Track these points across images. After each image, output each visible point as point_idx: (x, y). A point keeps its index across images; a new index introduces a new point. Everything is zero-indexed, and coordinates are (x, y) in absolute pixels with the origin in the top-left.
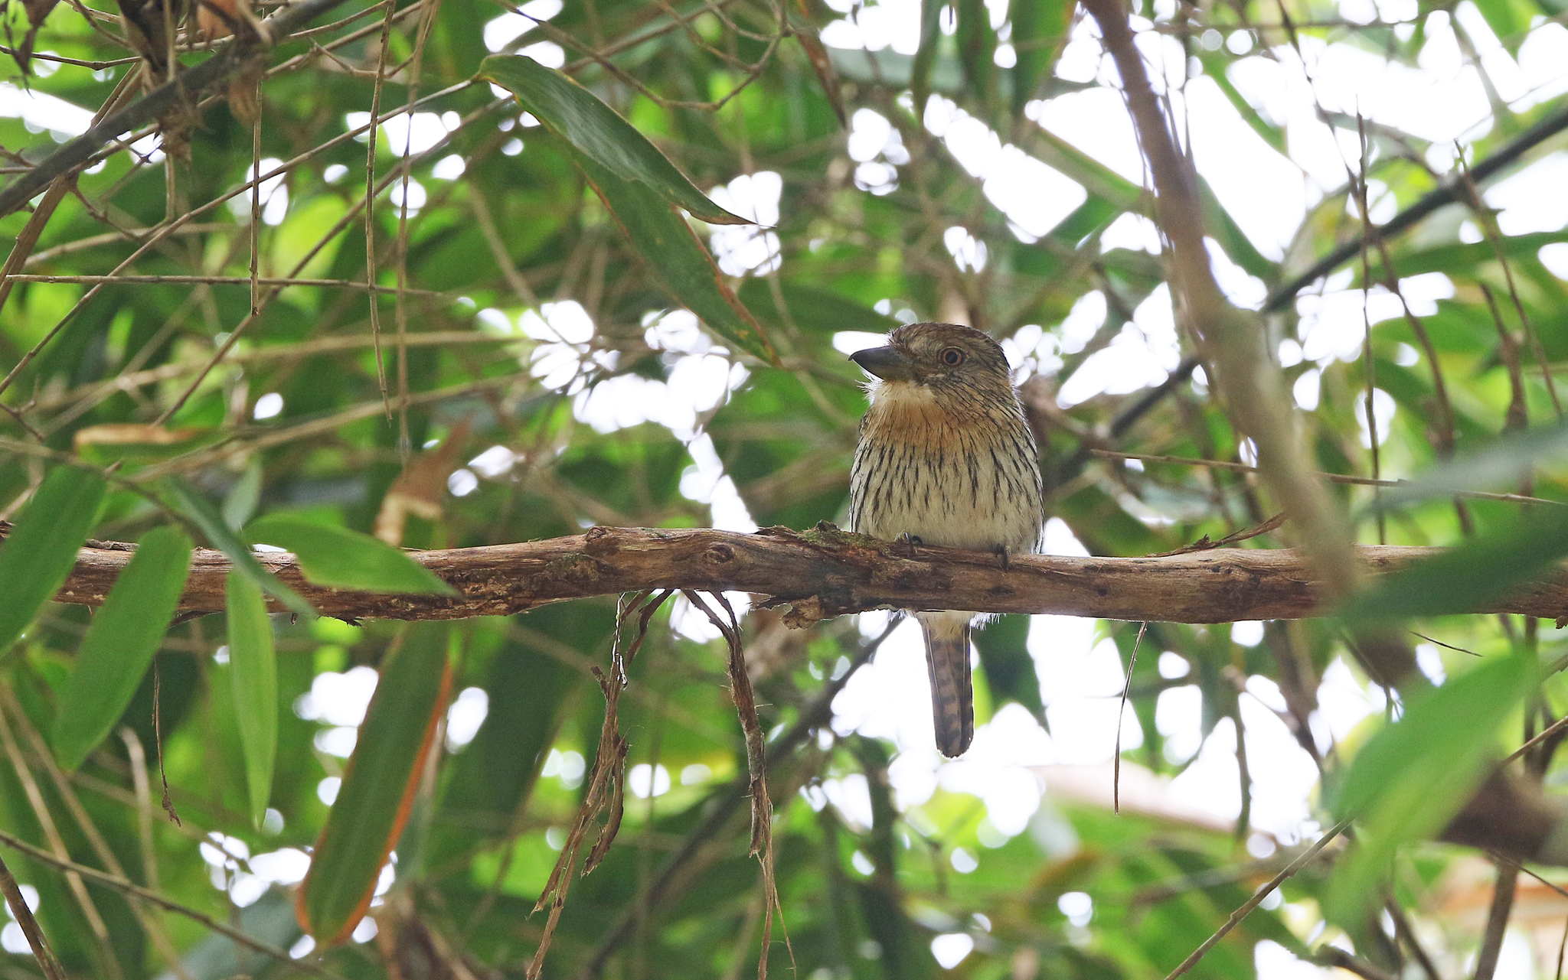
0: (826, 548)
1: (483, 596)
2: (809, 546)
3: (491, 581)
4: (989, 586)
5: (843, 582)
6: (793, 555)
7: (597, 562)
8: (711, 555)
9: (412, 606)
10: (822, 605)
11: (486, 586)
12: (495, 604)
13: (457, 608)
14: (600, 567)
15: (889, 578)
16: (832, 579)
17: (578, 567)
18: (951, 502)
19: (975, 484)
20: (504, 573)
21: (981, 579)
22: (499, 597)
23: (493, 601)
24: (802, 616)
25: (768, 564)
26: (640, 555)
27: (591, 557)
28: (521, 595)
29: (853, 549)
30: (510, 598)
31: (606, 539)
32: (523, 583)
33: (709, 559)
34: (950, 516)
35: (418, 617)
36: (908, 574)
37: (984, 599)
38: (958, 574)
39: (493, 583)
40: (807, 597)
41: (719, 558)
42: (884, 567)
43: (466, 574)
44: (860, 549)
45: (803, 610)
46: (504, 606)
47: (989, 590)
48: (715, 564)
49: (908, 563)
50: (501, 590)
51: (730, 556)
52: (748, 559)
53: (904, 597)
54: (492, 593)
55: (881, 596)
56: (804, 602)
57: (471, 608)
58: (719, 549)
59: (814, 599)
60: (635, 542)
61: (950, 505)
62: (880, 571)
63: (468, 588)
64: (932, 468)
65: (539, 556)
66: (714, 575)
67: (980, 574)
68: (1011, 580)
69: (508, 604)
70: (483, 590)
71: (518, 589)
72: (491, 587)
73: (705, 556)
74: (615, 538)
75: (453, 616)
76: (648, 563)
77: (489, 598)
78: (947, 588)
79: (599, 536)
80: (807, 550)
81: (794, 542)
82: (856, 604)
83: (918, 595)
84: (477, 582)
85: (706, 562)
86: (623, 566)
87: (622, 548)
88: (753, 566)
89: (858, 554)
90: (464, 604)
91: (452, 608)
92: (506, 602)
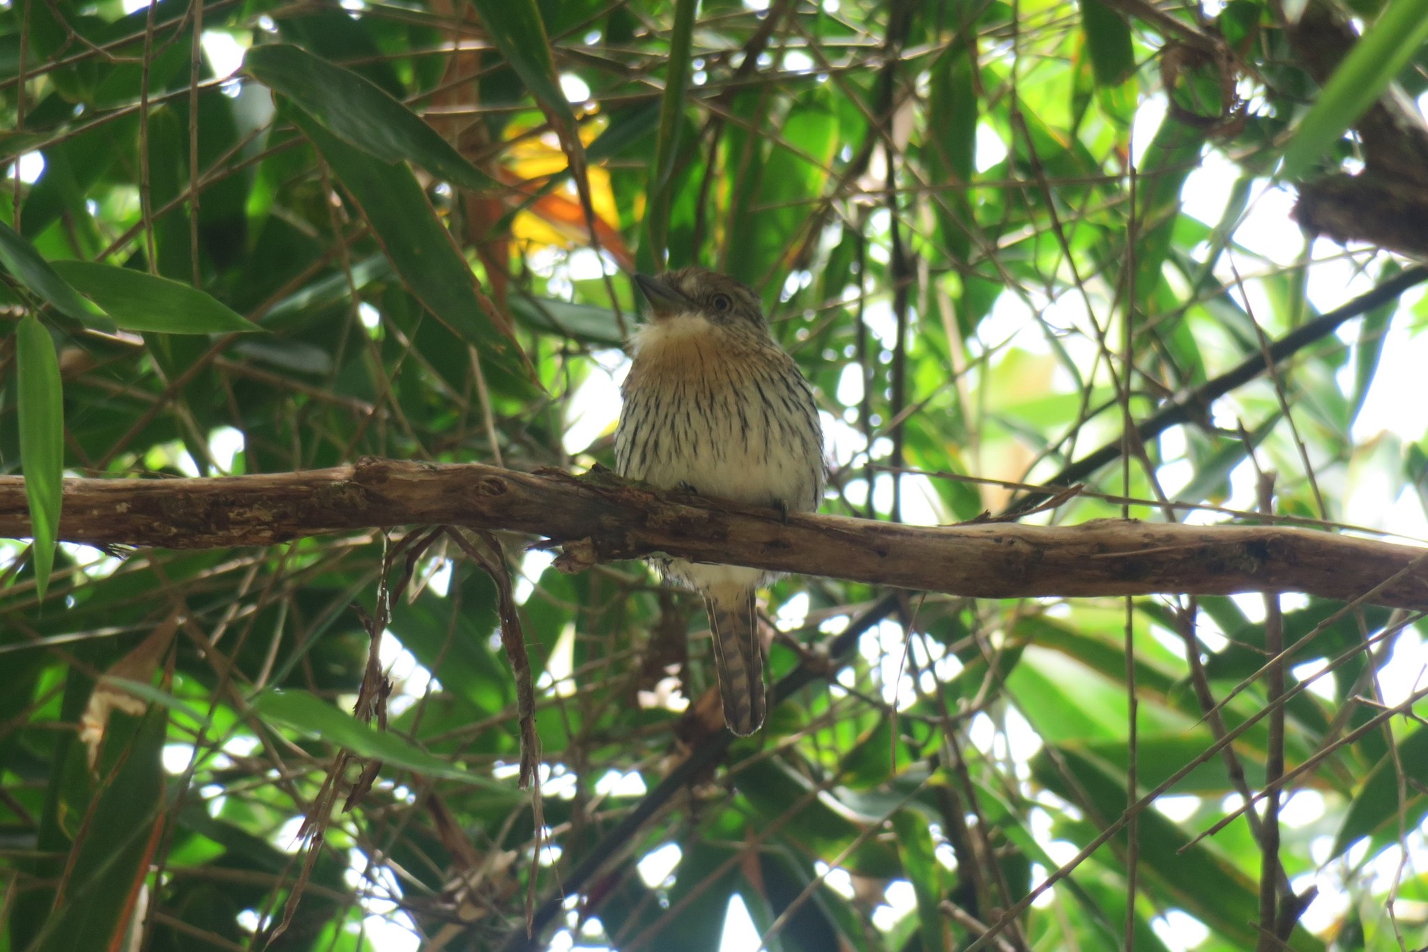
0: (599, 488)
1: (247, 521)
2: (583, 486)
3: (256, 506)
4: (766, 538)
5: (617, 523)
6: (566, 493)
7: (366, 490)
8: (483, 487)
9: (174, 530)
10: (596, 548)
11: (251, 510)
12: (260, 531)
13: (220, 533)
14: (369, 495)
15: (664, 522)
16: (607, 520)
17: (346, 495)
18: (721, 448)
19: (745, 426)
20: (270, 498)
21: (758, 531)
22: (265, 523)
23: (258, 527)
24: (574, 559)
25: (540, 501)
26: (412, 485)
27: (361, 485)
28: (285, 522)
29: (629, 491)
30: (276, 525)
31: (375, 466)
32: (289, 509)
33: (481, 491)
34: (721, 465)
35: (181, 543)
36: (684, 520)
37: (762, 553)
38: (735, 525)
39: (259, 509)
40: (579, 538)
41: (491, 491)
42: (659, 510)
43: (231, 498)
44: (636, 493)
45: (575, 552)
46: (268, 534)
47: (766, 543)
48: (487, 496)
49: (684, 510)
50: (266, 516)
51: (502, 489)
52: (522, 494)
53: (678, 544)
54: (258, 519)
55: (658, 541)
56: (577, 543)
57: (235, 534)
58: (491, 481)
59: (587, 540)
60: (405, 472)
61: (721, 452)
62: (655, 514)
63: (233, 512)
64: (702, 411)
65: (307, 483)
66: (485, 508)
67: (758, 525)
68: (789, 534)
69: (273, 531)
70: (248, 515)
71: (284, 516)
72: (256, 513)
73: (477, 488)
74: (384, 467)
75: (217, 544)
76: (417, 494)
77: (254, 523)
78: (723, 537)
79: (368, 464)
80: (581, 490)
81: (566, 481)
82: (630, 548)
83: (694, 544)
84: (242, 506)
85: (478, 495)
86: (393, 495)
87: (392, 476)
88: (526, 502)
89: (634, 496)
90: (228, 529)
91: (215, 534)
92: (271, 528)
